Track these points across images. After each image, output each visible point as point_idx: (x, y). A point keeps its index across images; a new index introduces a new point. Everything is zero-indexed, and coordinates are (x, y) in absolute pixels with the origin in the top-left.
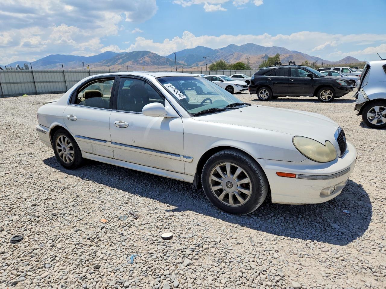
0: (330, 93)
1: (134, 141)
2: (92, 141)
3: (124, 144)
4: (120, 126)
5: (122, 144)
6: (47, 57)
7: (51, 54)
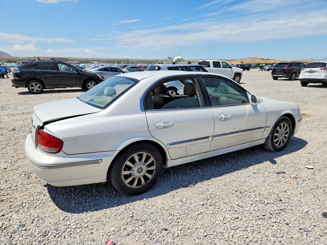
0: (91, 83)
1: (234, 128)
2: (192, 143)
3: (225, 134)
4: (225, 119)
5: (223, 134)
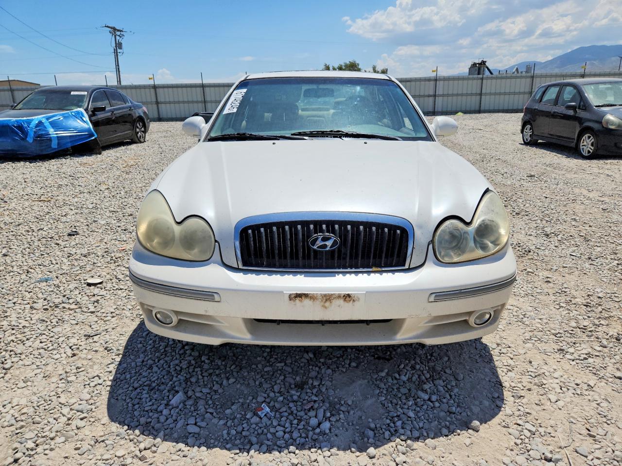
6: (573, 52)
7: (579, 47)
